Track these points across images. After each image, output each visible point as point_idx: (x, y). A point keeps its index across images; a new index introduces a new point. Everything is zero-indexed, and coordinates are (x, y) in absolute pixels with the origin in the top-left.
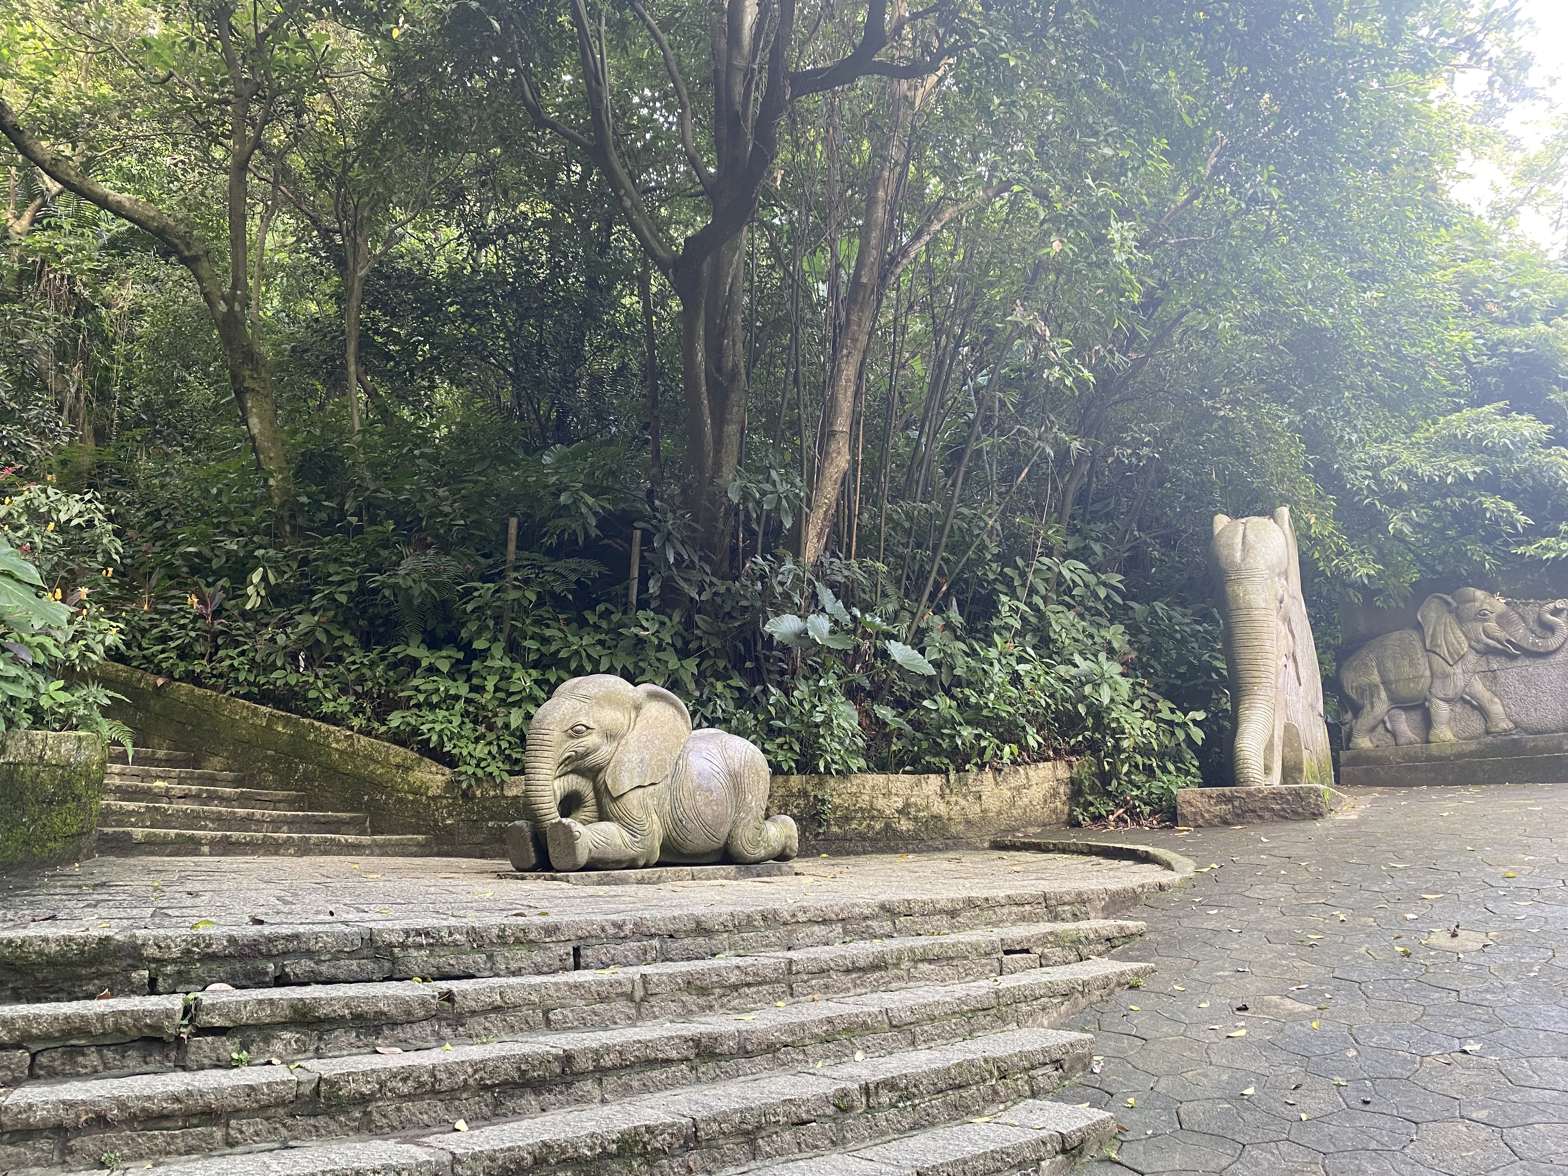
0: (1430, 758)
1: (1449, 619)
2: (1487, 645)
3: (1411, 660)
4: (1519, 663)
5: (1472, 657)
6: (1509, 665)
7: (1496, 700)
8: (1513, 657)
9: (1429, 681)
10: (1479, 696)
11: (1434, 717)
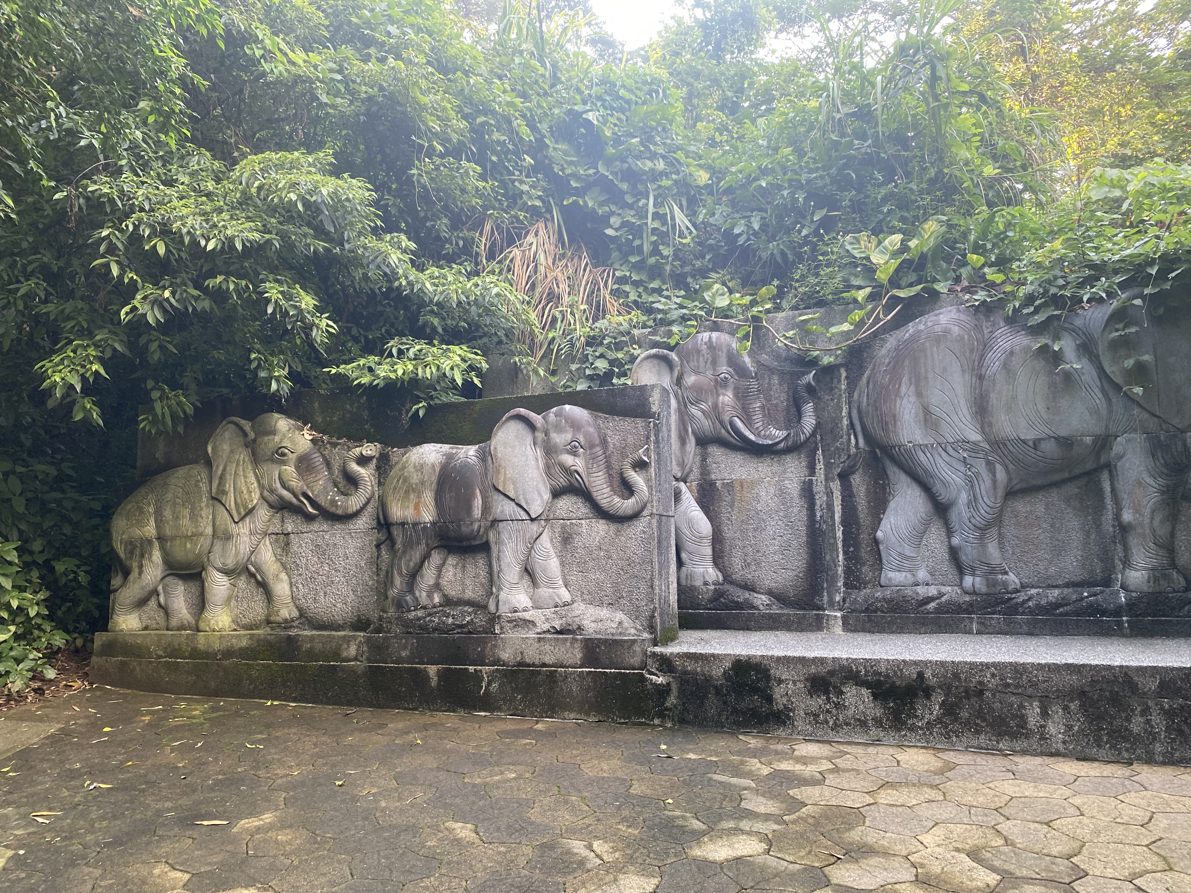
0: (195, 653)
1: (243, 455)
2: (281, 498)
3: (193, 509)
4: (315, 526)
5: (263, 513)
6: (305, 528)
7: (284, 576)
8: (309, 518)
9: (209, 542)
10: (265, 568)
11: (208, 596)
